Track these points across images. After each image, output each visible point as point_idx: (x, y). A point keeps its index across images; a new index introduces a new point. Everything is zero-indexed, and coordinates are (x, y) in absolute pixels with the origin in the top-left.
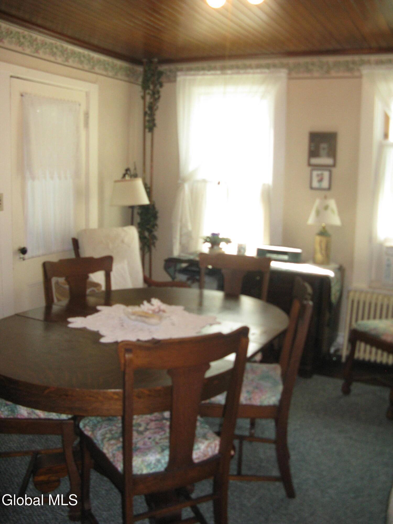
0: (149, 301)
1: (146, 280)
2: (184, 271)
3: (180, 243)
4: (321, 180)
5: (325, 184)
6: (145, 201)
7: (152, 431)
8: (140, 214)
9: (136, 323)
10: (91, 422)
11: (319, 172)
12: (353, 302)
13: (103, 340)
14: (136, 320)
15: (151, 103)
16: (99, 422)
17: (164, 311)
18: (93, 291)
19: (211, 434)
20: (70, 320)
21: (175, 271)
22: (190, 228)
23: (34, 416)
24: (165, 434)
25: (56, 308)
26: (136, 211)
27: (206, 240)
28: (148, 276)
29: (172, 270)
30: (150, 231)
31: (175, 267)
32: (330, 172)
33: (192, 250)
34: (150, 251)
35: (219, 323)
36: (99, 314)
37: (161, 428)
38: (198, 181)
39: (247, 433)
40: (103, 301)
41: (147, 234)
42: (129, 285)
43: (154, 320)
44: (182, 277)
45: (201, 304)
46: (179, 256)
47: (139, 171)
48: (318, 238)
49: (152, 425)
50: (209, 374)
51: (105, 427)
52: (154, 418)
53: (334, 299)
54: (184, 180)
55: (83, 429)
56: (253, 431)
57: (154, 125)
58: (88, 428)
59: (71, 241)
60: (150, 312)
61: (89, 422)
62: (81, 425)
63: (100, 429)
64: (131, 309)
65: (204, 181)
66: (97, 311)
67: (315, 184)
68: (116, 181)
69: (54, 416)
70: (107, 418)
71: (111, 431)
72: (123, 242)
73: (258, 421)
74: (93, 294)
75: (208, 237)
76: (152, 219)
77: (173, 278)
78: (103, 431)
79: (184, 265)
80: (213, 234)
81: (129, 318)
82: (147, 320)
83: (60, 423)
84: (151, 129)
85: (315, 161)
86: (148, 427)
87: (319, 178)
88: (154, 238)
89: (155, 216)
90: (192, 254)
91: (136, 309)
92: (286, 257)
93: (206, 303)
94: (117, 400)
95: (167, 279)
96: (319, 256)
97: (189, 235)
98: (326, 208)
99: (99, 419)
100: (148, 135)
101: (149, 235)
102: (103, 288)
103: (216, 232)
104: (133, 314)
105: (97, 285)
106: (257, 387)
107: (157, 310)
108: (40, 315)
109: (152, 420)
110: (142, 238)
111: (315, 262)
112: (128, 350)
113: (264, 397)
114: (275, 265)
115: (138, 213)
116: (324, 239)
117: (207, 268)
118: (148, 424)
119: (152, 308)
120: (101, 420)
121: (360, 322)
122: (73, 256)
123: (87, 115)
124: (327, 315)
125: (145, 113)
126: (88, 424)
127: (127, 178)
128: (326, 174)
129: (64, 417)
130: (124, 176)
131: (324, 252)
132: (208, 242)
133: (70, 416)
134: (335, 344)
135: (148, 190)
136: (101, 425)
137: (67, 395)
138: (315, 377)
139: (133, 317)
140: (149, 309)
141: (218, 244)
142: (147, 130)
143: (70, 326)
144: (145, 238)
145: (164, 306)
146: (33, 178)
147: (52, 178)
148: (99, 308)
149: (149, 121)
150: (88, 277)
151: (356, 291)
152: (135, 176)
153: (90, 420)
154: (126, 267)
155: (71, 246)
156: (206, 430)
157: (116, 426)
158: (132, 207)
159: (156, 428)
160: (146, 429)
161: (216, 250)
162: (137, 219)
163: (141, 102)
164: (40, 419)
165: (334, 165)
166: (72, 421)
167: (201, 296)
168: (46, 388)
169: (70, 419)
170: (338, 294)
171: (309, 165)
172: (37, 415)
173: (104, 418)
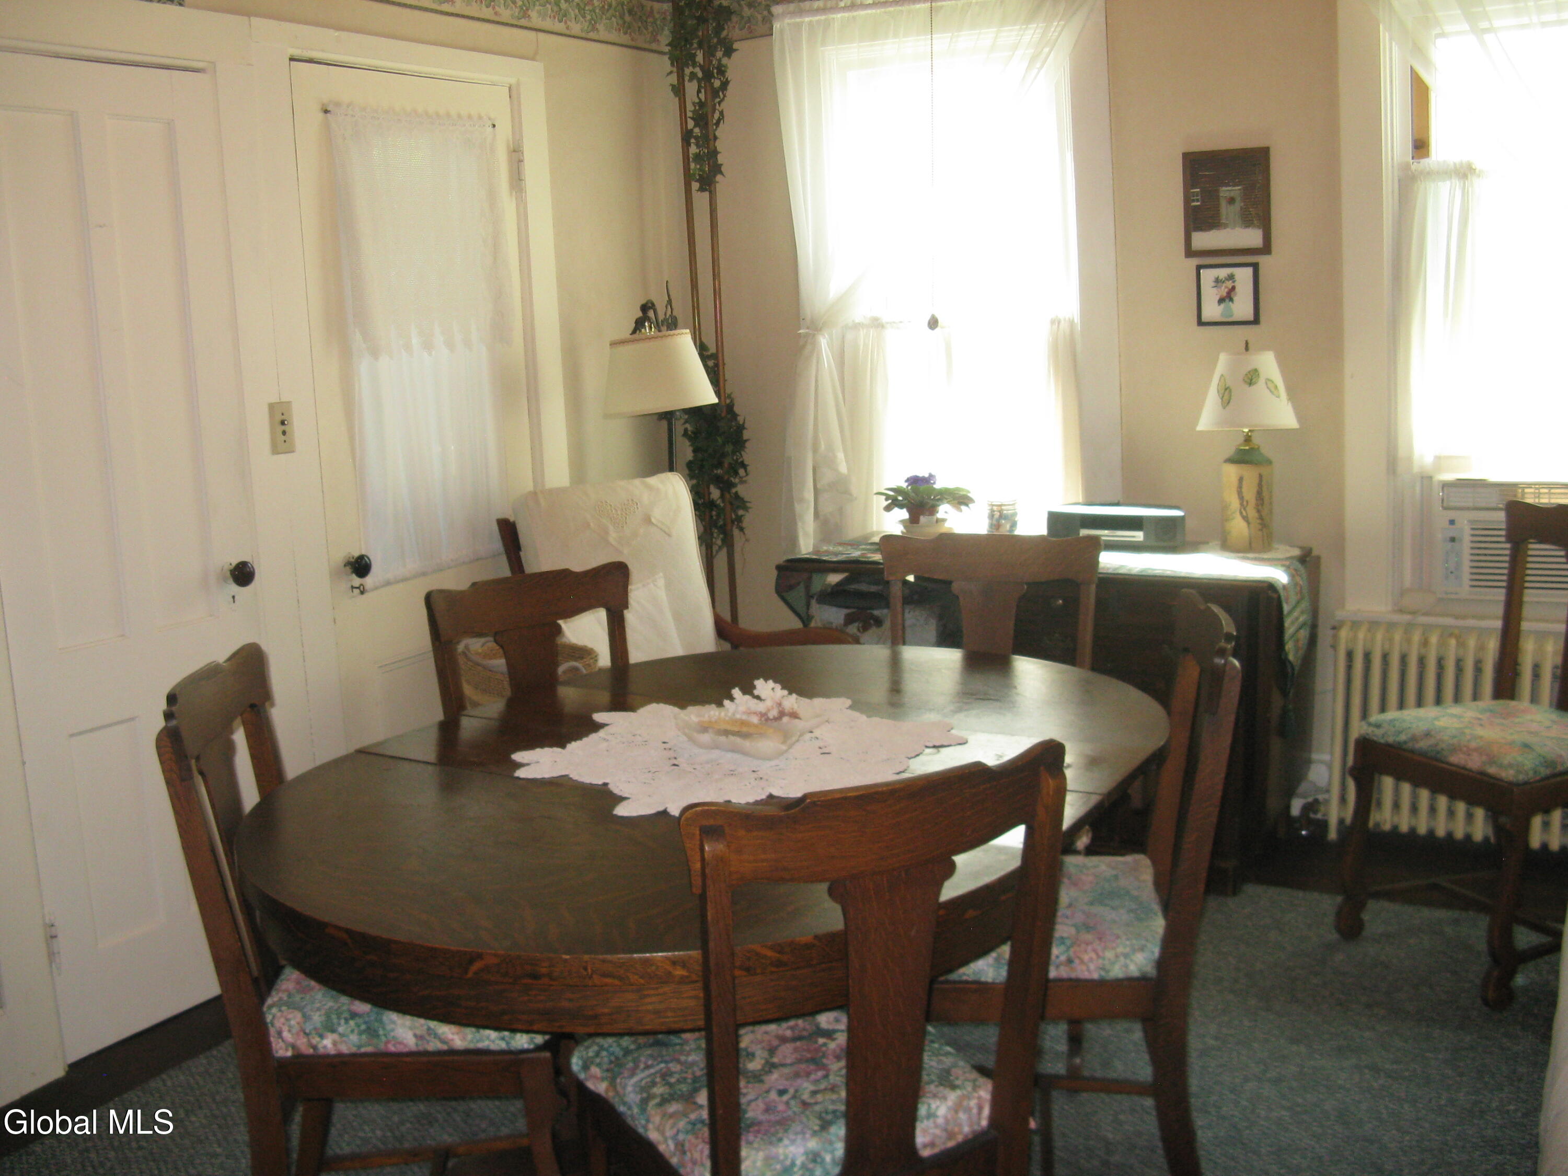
0: (748, 690)
1: (722, 630)
2: (833, 596)
3: (817, 514)
4: (1228, 297)
5: (1242, 307)
6: (706, 395)
7: (786, 1070)
8: (692, 437)
9: (715, 754)
10: (604, 1053)
11: (1223, 273)
12: (1350, 655)
13: (621, 811)
14: (716, 747)
15: (701, 104)
16: (627, 1052)
17: (794, 715)
18: (576, 669)
19: (963, 1071)
20: (518, 757)
21: (809, 597)
22: (843, 468)
23: (434, 1045)
24: (826, 1076)
25: (470, 726)
26: (679, 427)
27: (895, 500)
28: (727, 617)
29: (799, 595)
30: (726, 486)
31: (808, 588)
32: (1255, 267)
33: (853, 532)
34: (728, 542)
35: (963, 743)
36: (602, 733)
37: (816, 1061)
38: (857, 326)
39: (1059, 1068)
40: (605, 697)
41: (715, 493)
42: (676, 648)
43: (768, 745)
44: (833, 615)
45: (896, 688)
46: (816, 552)
47: (682, 309)
48: (1231, 472)
49: (786, 1052)
50: (950, 890)
51: (647, 1067)
52: (788, 1033)
53: (1292, 651)
54: (816, 327)
55: (582, 1076)
56: (1078, 1061)
57: (717, 169)
58: (595, 1070)
59: (495, 527)
60: (755, 720)
61: (597, 1054)
62: (576, 1063)
63: (633, 1073)
64: (695, 714)
65: (877, 324)
66: (597, 727)
67: (1212, 310)
68: (614, 344)
69: (491, 1040)
70: (651, 1039)
71: (665, 1075)
72: (648, 520)
73: (1090, 1029)
74: (576, 679)
75: (898, 491)
76: (729, 448)
77: (806, 619)
78: (641, 1076)
79: (834, 578)
80: (914, 481)
81: (691, 739)
82: (746, 744)
83: (513, 1058)
84: (707, 183)
85: (1203, 240)
86: (775, 1060)
87: (1223, 291)
88: (739, 503)
89: (737, 439)
90: (854, 544)
91: (710, 712)
92: (1139, 536)
93: (911, 684)
94: (683, 981)
95: (789, 622)
96: (1239, 527)
97: (841, 488)
98: (1251, 378)
99: (626, 1041)
100: (701, 200)
101: (722, 496)
102: (604, 659)
103: (923, 473)
104: (704, 728)
105: (583, 653)
106: (1088, 928)
107: (774, 713)
108: (427, 750)
109: (783, 1040)
110: (702, 506)
111: (1227, 546)
112: (710, 832)
113: (1109, 954)
114: (1110, 561)
115: (685, 434)
116: (1250, 474)
117: (906, 583)
118: (772, 1051)
119: (760, 707)
120: (632, 1047)
121: (1375, 717)
122: (504, 571)
123: (516, 154)
124: (1277, 701)
125: (687, 137)
126: (598, 1060)
127: (647, 330)
128: (1244, 276)
129: (522, 1041)
130: (639, 324)
131: (1252, 513)
132: (901, 506)
133: (539, 1039)
134: (1303, 787)
135: (711, 363)
136: (636, 1062)
137: (535, 976)
138: (1251, 889)
139: (706, 738)
140: (750, 713)
141: (932, 510)
142: (695, 186)
143: (521, 773)
144: (712, 504)
145: (792, 702)
146: (375, 353)
147: (428, 346)
148: (599, 717)
149: (698, 157)
150: (558, 630)
151: (1356, 625)
152: (672, 324)
153: (602, 1048)
154: (662, 594)
155: (496, 544)
156: (948, 1061)
157: (679, 1061)
158: (667, 416)
159: (799, 1061)
160: (770, 1067)
161: (927, 529)
162: (685, 451)
163: (673, 103)
164: (453, 1052)
165: (1266, 249)
166: (547, 1054)
167: (895, 664)
168: (474, 957)
169: (538, 1048)
170: (1304, 634)
171: (1190, 253)
172: (443, 1041)
173: (641, 1040)
